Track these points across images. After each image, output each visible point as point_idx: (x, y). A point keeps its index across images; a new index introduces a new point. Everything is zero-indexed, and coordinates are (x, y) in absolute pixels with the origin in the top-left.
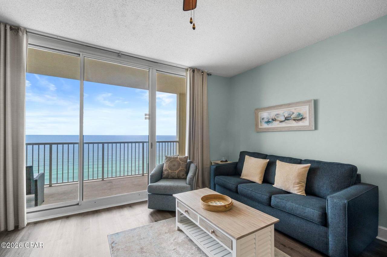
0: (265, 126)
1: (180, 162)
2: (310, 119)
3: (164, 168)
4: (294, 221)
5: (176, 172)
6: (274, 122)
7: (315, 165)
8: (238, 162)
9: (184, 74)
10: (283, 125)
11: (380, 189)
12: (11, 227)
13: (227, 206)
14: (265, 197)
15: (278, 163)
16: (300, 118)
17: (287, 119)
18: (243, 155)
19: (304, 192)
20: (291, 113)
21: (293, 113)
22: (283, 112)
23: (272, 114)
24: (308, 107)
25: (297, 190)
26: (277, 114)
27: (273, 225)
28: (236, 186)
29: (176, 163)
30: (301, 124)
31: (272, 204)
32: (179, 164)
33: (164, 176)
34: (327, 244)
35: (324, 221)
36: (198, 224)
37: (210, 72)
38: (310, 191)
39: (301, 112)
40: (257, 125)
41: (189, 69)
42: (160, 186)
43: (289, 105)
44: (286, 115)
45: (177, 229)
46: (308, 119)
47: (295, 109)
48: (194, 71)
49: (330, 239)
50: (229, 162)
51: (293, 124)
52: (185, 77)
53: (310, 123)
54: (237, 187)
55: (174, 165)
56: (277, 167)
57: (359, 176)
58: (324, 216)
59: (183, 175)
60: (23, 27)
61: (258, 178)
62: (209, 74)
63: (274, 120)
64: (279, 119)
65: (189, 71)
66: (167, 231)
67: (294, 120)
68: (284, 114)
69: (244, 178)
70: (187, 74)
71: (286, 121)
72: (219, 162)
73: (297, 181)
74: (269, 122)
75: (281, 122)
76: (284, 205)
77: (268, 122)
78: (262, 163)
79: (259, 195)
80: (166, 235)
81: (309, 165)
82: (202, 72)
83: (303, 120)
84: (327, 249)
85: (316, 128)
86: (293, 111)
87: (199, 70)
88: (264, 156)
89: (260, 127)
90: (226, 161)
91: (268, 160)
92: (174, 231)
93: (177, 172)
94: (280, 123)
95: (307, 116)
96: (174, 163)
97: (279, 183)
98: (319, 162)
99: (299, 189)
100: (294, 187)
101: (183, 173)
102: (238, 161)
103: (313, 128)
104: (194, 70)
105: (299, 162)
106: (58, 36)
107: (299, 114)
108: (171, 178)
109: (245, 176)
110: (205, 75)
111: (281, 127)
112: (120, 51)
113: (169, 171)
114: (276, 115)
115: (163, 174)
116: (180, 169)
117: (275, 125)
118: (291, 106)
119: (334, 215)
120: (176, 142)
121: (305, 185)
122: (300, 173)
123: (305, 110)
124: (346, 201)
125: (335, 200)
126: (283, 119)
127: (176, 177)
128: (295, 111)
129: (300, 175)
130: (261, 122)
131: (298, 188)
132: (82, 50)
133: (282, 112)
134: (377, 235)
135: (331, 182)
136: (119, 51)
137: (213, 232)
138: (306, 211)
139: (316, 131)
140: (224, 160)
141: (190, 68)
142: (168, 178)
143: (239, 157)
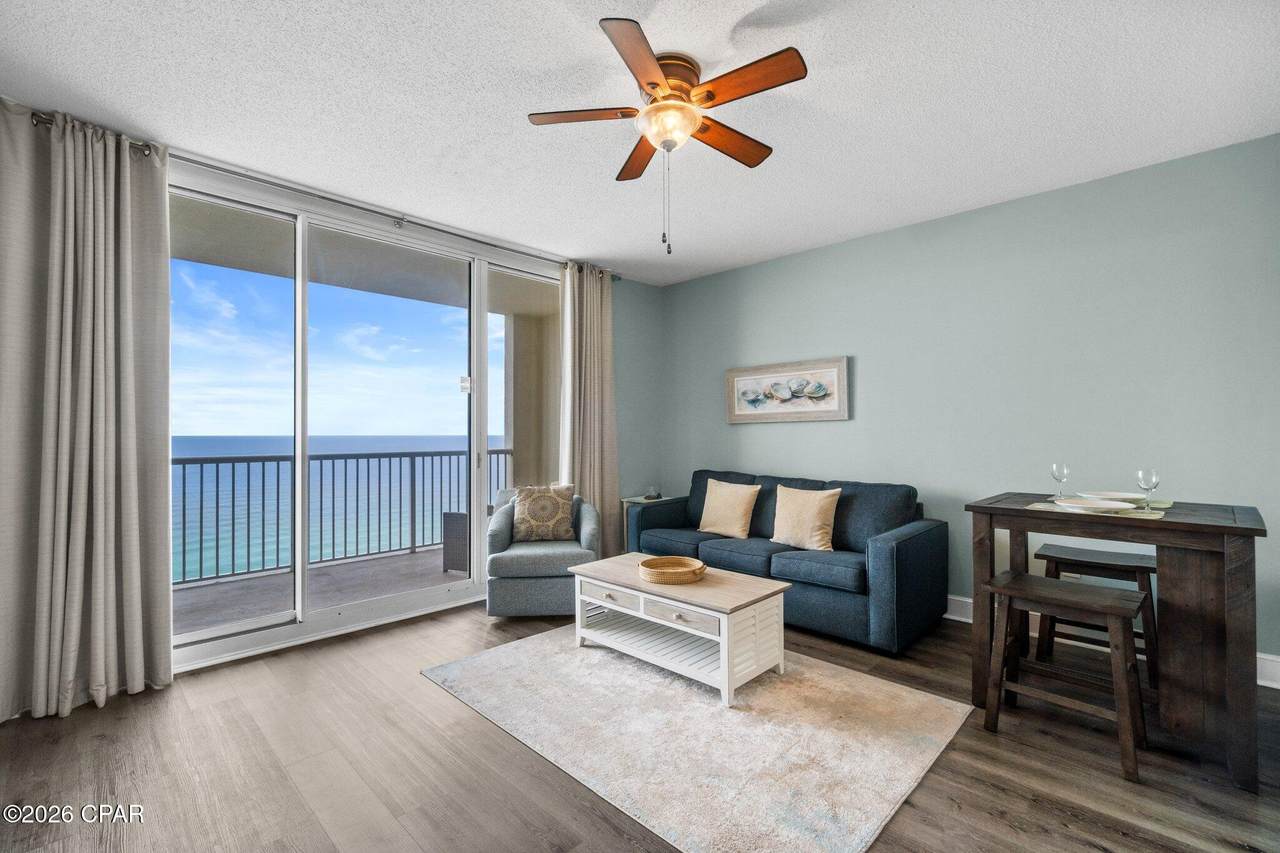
0: (750, 410)
1: (559, 499)
2: (839, 396)
3: (515, 518)
4: (815, 597)
5: (549, 523)
6: (768, 401)
7: (849, 491)
8: (687, 498)
9: (557, 275)
10: (789, 408)
11: (951, 528)
12: (137, 684)
13: (698, 571)
14: (760, 560)
15: (781, 490)
16: (821, 395)
17: (795, 395)
18: (700, 478)
19: (830, 544)
20: (805, 383)
21: (808, 383)
22: (789, 380)
23: (765, 382)
24: (836, 370)
25: (816, 542)
26: (776, 384)
27: (782, 595)
28: (693, 547)
29: (548, 503)
30: (823, 406)
31: (772, 572)
32: (556, 506)
33: (518, 537)
34: (867, 624)
35: (862, 586)
36: (641, 614)
37: (619, 271)
38: (840, 541)
39: (824, 382)
40: (730, 408)
41: (570, 264)
42: (522, 557)
43: (799, 365)
44: (794, 387)
45: (578, 642)
46: (836, 396)
47: (812, 374)
48: (580, 270)
49: (872, 614)
50: (664, 499)
51: (806, 406)
52: (559, 283)
53: (840, 407)
54: (698, 547)
55: (543, 508)
56: (778, 499)
57: (920, 507)
58: (863, 574)
59: (567, 531)
60: (162, 145)
61: (739, 526)
62: (615, 278)
63: (769, 396)
64: (779, 395)
65: (571, 269)
66: (556, 650)
67: (810, 398)
68: (790, 384)
69: (706, 530)
70: (564, 276)
71: (795, 400)
72: (641, 500)
73: (818, 523)
74: (758, 400)
75: (784, 401)
76: (795, 569)
77: (754, 402)
78: (748, 492)
79: (747, 558)
80: (558, 656)
81: (840, 489)
82: (601, 272)
83: (827, 399)
84: (867, 634)
85: (851, 416)
86: (808, 378)
87: (593, 267)
88: (750, 480)
89: (737, 412)
90: (659, 496)
91: (759, 487)
92: (573, 649)
93: (551, 524)
94: (782, 405)
95: (834, 389)
96: (542, 503)
97: (781, 533)
98: (857, 485)
99: (820, 540)
100: (811, 537)
101: (567, 526)
102: (687, 494)
103: (846, 416)
104: (580, 267)
105: (820, 486)
106: (248, 170)
107: (820, 386)
108: (536, 541)
109: (711, 526)
110: (607, 280)
111: (783, 414)
112: (404, 214)
113: (533, 522)
114: (772, 387)
115: (515, 530)
116: (560, 515)
117: (770, 408)
118: (803, 367)
119: (879, 569)
120: (505, 452)
121: (831, 533)
122: (822, 507)
123: (832, 378)
124: (894, 544)
125: (879, 545)
126: (788, 395)
127: (550, 537)
128: (813, 377)
129: (822, 512)
130: (739, 399)
131: (819, 537)
132: (303, 206)
133: (787, 379)
134: (945, 610)
135: (876, 519)
136: (400, 213)
137: (680, 617)
138: (834, 573)
139: (852, 422)
140: (654, 494)
141: (571, 260)
142: (527, 540)
143: (690, 485)
